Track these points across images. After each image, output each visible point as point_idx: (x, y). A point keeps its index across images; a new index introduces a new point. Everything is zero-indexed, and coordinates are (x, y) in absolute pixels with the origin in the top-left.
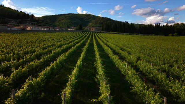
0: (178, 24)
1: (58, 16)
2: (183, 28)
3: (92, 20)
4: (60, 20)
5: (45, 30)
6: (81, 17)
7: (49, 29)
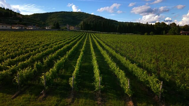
0: (159, 23)
1: (49, 14)
2: (163, 27)
3: (84, 18)
4: (51, 18)
5: (17, 28)
6: (73, 16)
7: (21, 28)
